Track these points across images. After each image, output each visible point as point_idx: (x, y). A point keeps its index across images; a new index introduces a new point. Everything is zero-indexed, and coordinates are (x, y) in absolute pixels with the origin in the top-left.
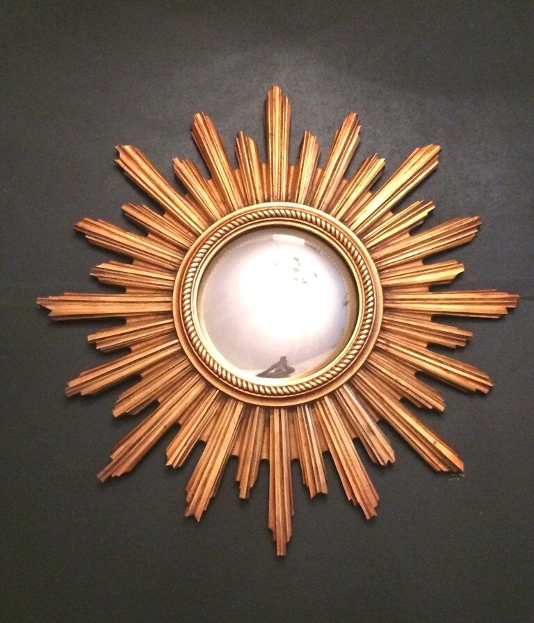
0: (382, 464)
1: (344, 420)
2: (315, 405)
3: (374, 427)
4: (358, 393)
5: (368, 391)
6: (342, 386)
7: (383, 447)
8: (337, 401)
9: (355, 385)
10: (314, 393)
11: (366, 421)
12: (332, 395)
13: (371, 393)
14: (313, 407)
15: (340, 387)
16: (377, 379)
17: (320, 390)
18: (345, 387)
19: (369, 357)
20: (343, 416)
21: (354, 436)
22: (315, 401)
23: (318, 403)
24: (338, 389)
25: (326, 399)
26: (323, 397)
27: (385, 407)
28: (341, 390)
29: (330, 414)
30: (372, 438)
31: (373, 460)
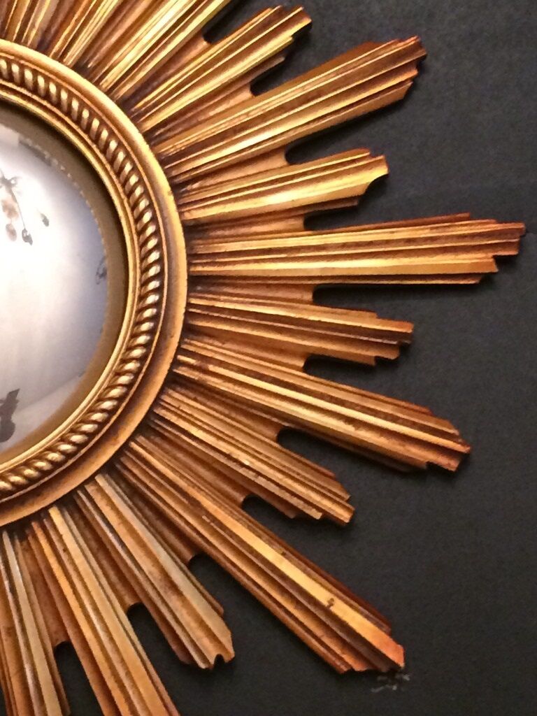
0: (202, 666)
1: (105, 562)
2: (27, 532)
3: (178, 577)
4: (135, 495)
5: (160, 486)
6: (91, 479)
7: (202, 623)
8: (84, 517)
9: (126, 473)
10: (22, 501)
11: (156, 561)
12: (69, 503)
13: (168, 492)
14: (23, 538)
15: (87, 482)
16: (180, 455)
17: (37, 493)
18: (100, 480)
19: (157, 402)
20: (101, 556)
21: (130, 601)
22: (26, 522)
23: (35, 525)
24: (81, 487)
25: (55, 514)
26: (45, 511)
27: (203, 522)
28: (90, 489)
29: (66, 550)
30: (174, 602)
31: (180, 654)
